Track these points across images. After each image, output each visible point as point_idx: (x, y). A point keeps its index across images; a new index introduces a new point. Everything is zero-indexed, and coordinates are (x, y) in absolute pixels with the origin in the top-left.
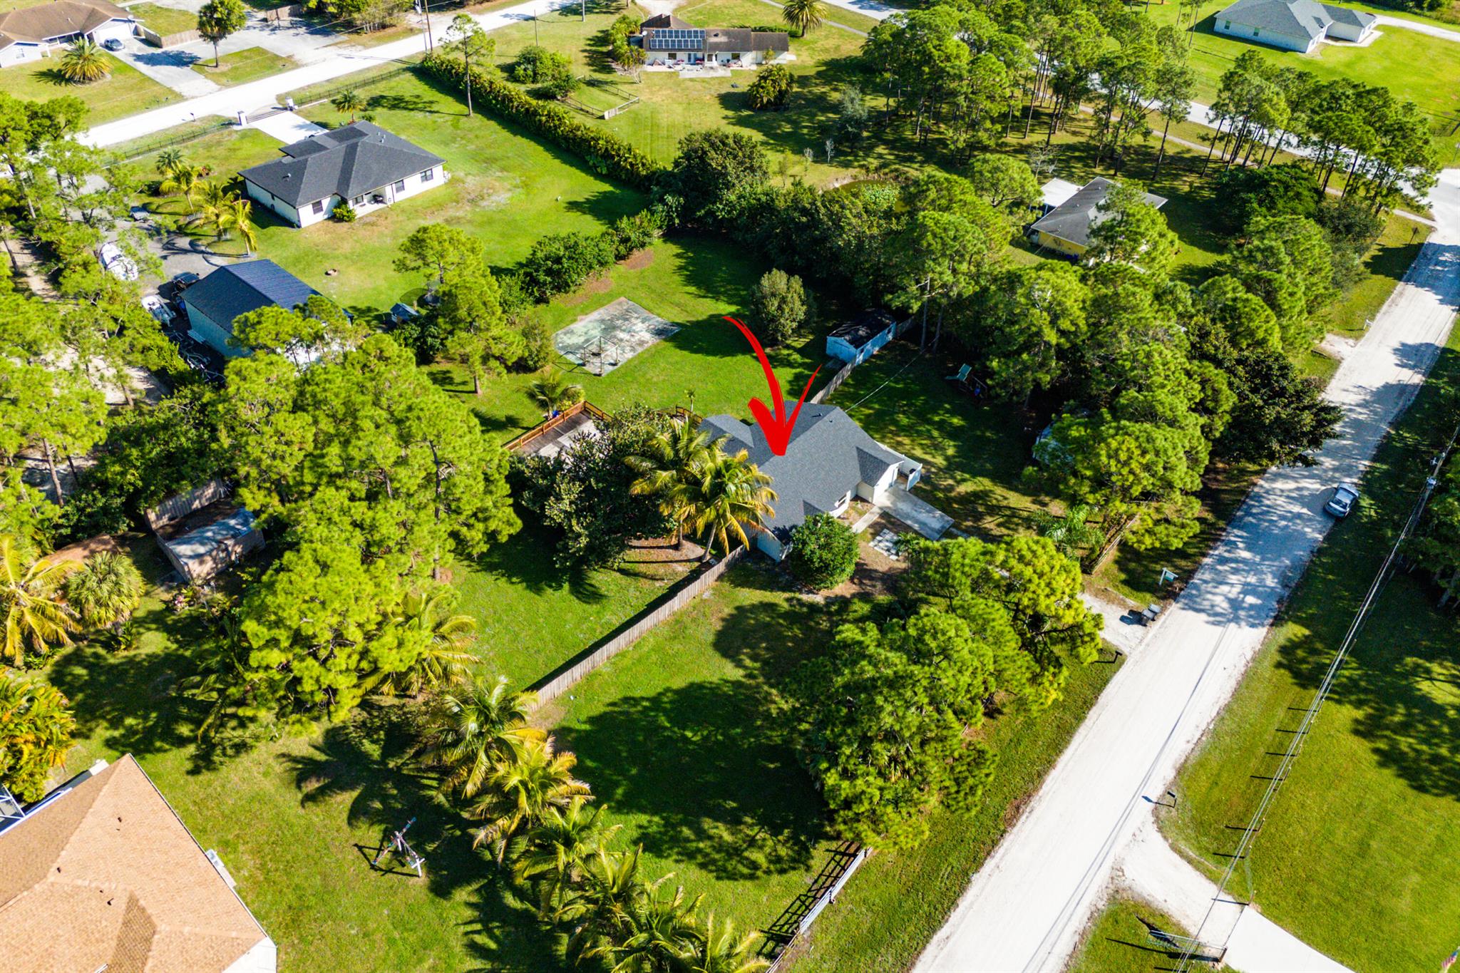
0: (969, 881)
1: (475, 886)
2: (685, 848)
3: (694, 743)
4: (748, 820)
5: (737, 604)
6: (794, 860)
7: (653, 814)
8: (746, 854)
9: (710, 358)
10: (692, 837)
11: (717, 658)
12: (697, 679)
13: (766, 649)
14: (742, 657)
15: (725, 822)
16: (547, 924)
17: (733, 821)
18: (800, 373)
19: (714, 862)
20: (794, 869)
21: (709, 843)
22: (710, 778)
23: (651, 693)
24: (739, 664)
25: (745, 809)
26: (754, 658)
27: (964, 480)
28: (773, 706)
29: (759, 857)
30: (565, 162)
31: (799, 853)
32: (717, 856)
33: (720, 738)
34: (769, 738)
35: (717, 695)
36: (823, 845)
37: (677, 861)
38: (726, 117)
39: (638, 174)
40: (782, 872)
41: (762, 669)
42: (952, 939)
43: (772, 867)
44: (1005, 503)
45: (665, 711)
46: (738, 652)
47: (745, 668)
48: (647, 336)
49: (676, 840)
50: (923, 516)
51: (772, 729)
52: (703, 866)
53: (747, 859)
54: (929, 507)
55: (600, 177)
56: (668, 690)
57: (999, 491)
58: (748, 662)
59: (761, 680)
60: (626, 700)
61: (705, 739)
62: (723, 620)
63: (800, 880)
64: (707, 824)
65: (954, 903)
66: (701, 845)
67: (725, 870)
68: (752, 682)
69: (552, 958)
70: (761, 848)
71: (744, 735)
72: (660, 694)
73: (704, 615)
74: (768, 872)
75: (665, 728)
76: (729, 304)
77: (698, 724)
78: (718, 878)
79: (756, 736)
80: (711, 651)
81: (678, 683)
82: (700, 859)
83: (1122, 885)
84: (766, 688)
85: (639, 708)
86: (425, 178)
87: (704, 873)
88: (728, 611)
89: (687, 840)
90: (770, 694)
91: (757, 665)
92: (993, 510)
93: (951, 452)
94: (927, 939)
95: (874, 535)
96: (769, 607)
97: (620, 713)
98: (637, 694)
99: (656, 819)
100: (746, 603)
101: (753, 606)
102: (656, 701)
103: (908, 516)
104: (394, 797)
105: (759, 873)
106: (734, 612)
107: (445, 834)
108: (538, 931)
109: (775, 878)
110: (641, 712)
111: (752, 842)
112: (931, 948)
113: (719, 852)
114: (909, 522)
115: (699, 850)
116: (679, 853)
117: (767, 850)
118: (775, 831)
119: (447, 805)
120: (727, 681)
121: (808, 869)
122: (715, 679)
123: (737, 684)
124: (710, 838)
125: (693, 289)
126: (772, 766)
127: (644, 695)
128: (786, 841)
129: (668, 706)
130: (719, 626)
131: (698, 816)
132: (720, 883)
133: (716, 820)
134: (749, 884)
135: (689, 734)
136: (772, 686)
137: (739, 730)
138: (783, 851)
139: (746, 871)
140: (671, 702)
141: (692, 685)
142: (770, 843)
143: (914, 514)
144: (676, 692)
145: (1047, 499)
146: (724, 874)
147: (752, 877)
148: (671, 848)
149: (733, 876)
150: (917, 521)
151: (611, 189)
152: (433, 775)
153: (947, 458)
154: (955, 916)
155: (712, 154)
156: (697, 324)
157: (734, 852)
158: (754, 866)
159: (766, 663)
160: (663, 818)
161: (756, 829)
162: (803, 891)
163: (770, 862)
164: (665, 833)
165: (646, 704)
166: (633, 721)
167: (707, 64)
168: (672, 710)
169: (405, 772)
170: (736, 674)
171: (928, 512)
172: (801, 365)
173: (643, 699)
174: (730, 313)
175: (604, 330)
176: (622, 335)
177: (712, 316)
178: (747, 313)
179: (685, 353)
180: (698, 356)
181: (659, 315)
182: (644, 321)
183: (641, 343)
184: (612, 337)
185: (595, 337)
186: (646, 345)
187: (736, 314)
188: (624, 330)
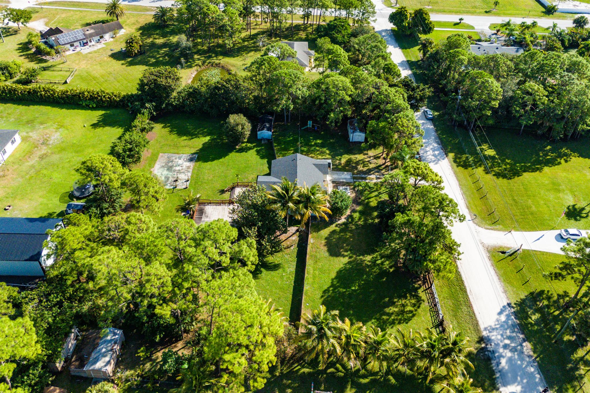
0: (459, 272)
1: (349, 387)
2: (389, 322)
3: (357, 290)
4: (395, 300)
5: (324, 238)
6: (418, 301)
7: (371, 320)
8: (406, 310)
9: (221, 160)
10: (388, 317)
11: (336, 259)
12: (338, 269)
13: (347, 245)
14: (343, 253)
15: (391, 306)
16: (381, 378)
17: (393, 304)
18: (258, 149)
19: (401, 320)
20: (421, 304)
21: (394, 315)
22: (373, 297)
23: (329, 284)
24: (344, 256)
25: (391, 298)
26: (346, 251)
27: (341, 159)
28: (366, 262)
29: (409, 308)
30: (68, 109)
31: (417, 299)
32: (400, 317)
33: (363, 282)
34: (375, 272)
35: (347, 270)
36: (420, 291)
37: (392, 328)
38: (123, 64)
39: (116, 101)
40: (419, 307)
41: (351, 253)
42: (472, 290)
43: (415, 308)
44: (358, 160)
45: (339, 286)
46: (340, 253)
47: (347, 256)
48: (188, 164)
49: (385, 322)
50: (343, 176)
51: (373, 269)
52: (399, 323)
53: (407, 311)
54: (341, 172)
55: (93, 109)
56: (332, 280)
57: (353, 157)
58: (346, 254)
59: (354, 256)
60: (324, 292)
61: (359, 286)
62: (325, 245)
63: (425, 305)
64: (387, 310)
65: (462, 281)
66: (392, 318)
67: (406, 319)
68: (353, 259)
69: (393, 386)
70: (407, 305)
71: (368, 276)
72: (332, 283)
73: (317, 248)
74: (416, 310)
75: (345, 292)
76: (205, 136)
77: (352, 283)
78: (407, 323)
79: (371, 274)
80: (332, 258)
81: (333, 275)
82: (397, 322)
83: (487, 246)
84: (358, 258)
85: (331, 292)
86: (13, 142)
87: (402, 325)
88: (324, 242)
89: (388, 319)
90: (361, 259)
91: (349, 252)
92: (357, 163)
93: (328, 152)
94: (467, 295)
96: (334, 232)
97: (327, 297)
98: (326, 287)
99: (373, 321)
100: (326, 235)
101: (329, 235)
102: (332, 285)
104: (291, 383)
105: (414, 312)
106: (326, 241)
107: (322, 380)
108: (381, 382)
109: (419, 310)
110: (332, 293)
111: (403, 306)
112: (470, 297)
113: (399, 316)
114: (341, 180)
115: (394, 320)
116: (390, 325)
117: (409, 304)
118: (406, 298)
119: (311, 370)
120: (346, 264)
121: (423, 301)
122: (342, 266)
123: (349, 263)
124: (392, 314)
125: (185, 138)
126: (384, 280)
127: (328, 286)
128: (411, 298)
129: (338, 284)
130: (326, 248)
131: (383, 310)
132: (409, 324)
133: (388, 307)
134: (415, 318)
135: (353, 288)
136: (359, 256)
137: (365, 276)
138: (413, 301)
139: (411, 315)
140: (338, 283)
141: (337, 272)
142: (408, 302)
143: (340, 177)
144: (336, 278)
145: (366, 152)
146: (407, 321)
147: (414, 315)
148: (386, 326)
149: (409, 319)
150: (343, 179)
151: (103, 112)
152: (296, 365)
153: (329, 154)
154: (466, 284)
155: (159, 80)
156: (201, 150)
157: (402, 312)
158: (411, 312)
159: (350, 250)
160: (375, 319)
161: (400, 301)
162: (429, 308)
163: (413, 307)
164: (380, 323)
165: (331, 289)
166: (333, 297)
167: (89, 44)
168: (341, 284)
169: (285, 372)
170: (346, 260)
171: (343, 174)
172: (254, 147)
173: (328, 288)
174: (209, 140)
175: (168, 170)
176: (178, 168)
177: (204, 144)
178: (215, 137)
179: (210, 163)
180: (215, 162)
181: (183, 154)
182: (180, 158)
183: (189, 167)
184: (175, 171)
185: (168, 174)
186: (192, 167)
187: (212, 140)
188: (176, 166)
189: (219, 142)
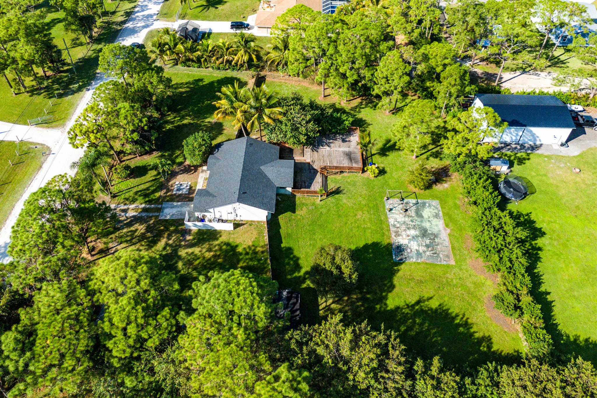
13: (203, 128)
15: (183, 92)
18: (299, 271)
21: (184, 87)
22: (195, 97)
24: (209, 122)
27: (164, 248)
28: (190, 119)
32: (180, 86)
33: (199, 105)
34: (185, 112)
35: (210, 113)
46: (211, 124)
47: (206, 122)
48: (402, 240)
49: (193, 84)
50: (174, 211)
52: (182, 83)
54: (174, 218)
59: (199, 122)
61: (203, 103)
67: (176, 85)
71: (192, 109)
73: (231, 128)
79: (189, 110)
80: (221, 121)
84: (196, 121)
90: (193, 121)
91: (203, 124)
95: (191, 187)
101: (217, 137)
103: (181, 206)
106: (222, 132)
114: (179, 203)
130: (224, 127)
131: (191, 89)
133: (186, 91)
135: (209, 102)
137: (195, 109)
143: (179, 209)
150: (176, 206)
153: (180, 258)
157: (177, 88)
159: (200, 126)
161: (174, 94)
164: (197, 83)
171: (173, 214)
174: (386, 298)
175: (425, 230)
176: (412, 232)
177: (392, 287)
178: (378, 306)
179: (370, 242)
180: (361, 244)
181: (419, 263)
182: (419, 254)
183: (397, 234)
184: (414, 227)
185: (422, 222)
186: (393, 235)
187: (382, 299)
188: (417, 236)
189: (368, 293)
